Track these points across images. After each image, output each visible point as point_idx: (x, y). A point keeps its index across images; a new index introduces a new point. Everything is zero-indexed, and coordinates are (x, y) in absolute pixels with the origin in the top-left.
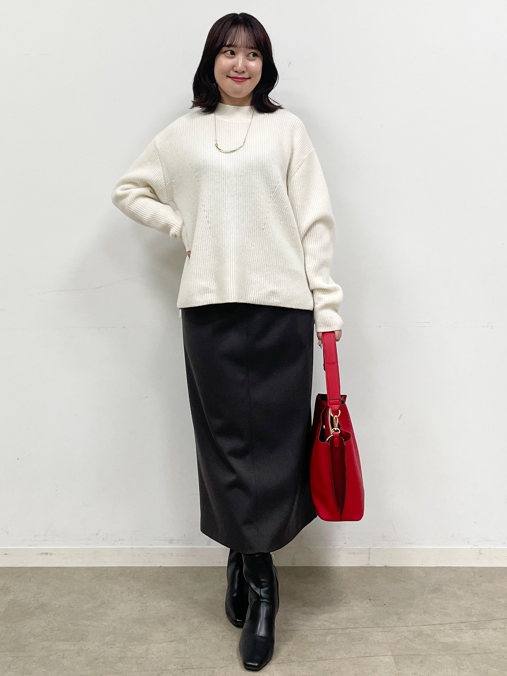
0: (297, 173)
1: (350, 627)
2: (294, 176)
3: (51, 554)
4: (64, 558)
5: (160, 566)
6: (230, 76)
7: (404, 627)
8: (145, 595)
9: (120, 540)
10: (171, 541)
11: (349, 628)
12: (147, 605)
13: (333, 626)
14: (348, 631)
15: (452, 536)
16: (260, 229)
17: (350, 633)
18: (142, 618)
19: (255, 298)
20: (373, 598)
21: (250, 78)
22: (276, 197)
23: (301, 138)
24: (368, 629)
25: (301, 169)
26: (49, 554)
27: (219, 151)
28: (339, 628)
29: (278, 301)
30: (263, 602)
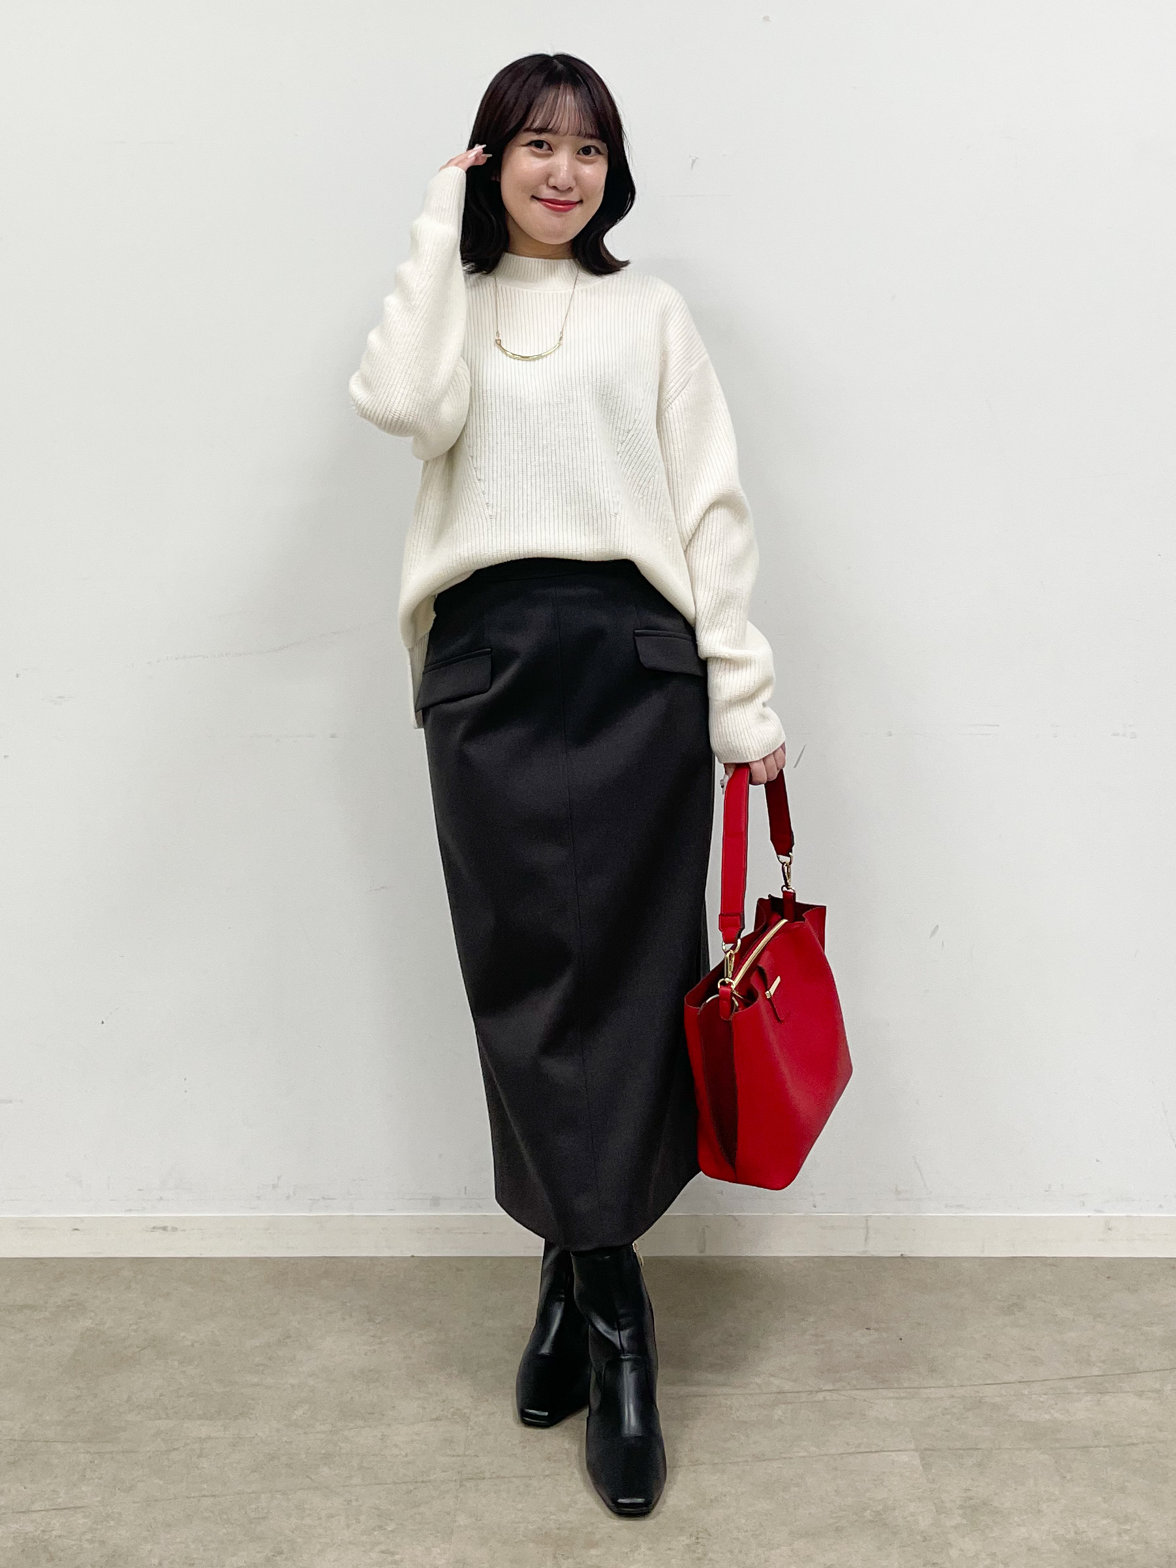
0: (676, 401)
1: (824, 1388)
2: (672, 409)
3: (175, 1229)
4: (202, 1239)
5: (413, 1256)
6: (539, 197)
7: (942, 1389)
8: (379, 1320)
9: (323, 1198)
10: (436, 1202)
11: (822, 1391)
12: (384, 1340)
13: (788, 1386)
14: (820, 1396)
15: (1046, 1191)
17: (825, 1400)
18: (372, 1367)
20: (876, 1326)
21: (581, 202)
22: (629, 453)
23: (683, 330)
24: (863, 1393)
25: (685, 393)
26: (169, 1229)
27: (504, 355)
28: (801, 1390)
30: (628, 1360)
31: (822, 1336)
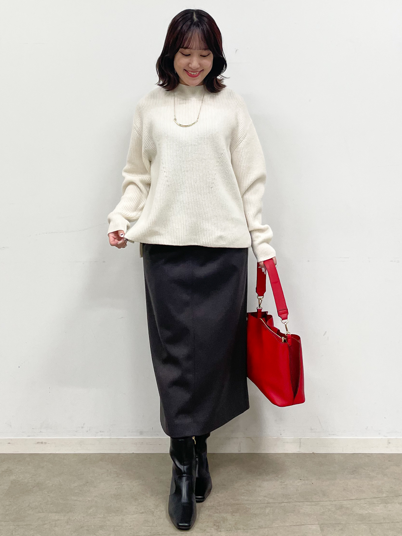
1: (284, 502)
4: (56, 446)
5: (133, 453)
7: (328, 502)
8: (121, 476)
9: (100, 432)
10: (142, 433)
12: (122, 484)
13: (271, 501)
15: (366, 429)
16: (209, 187)
17: (285, 506)
18: (118, 494)
19: (207, 242)
20: (303, 478)
24: (299, 503)
26: (44, 443)
28: (275, 502)
29: (225, 244)
30: (184, 476)
31: (284, 483)
